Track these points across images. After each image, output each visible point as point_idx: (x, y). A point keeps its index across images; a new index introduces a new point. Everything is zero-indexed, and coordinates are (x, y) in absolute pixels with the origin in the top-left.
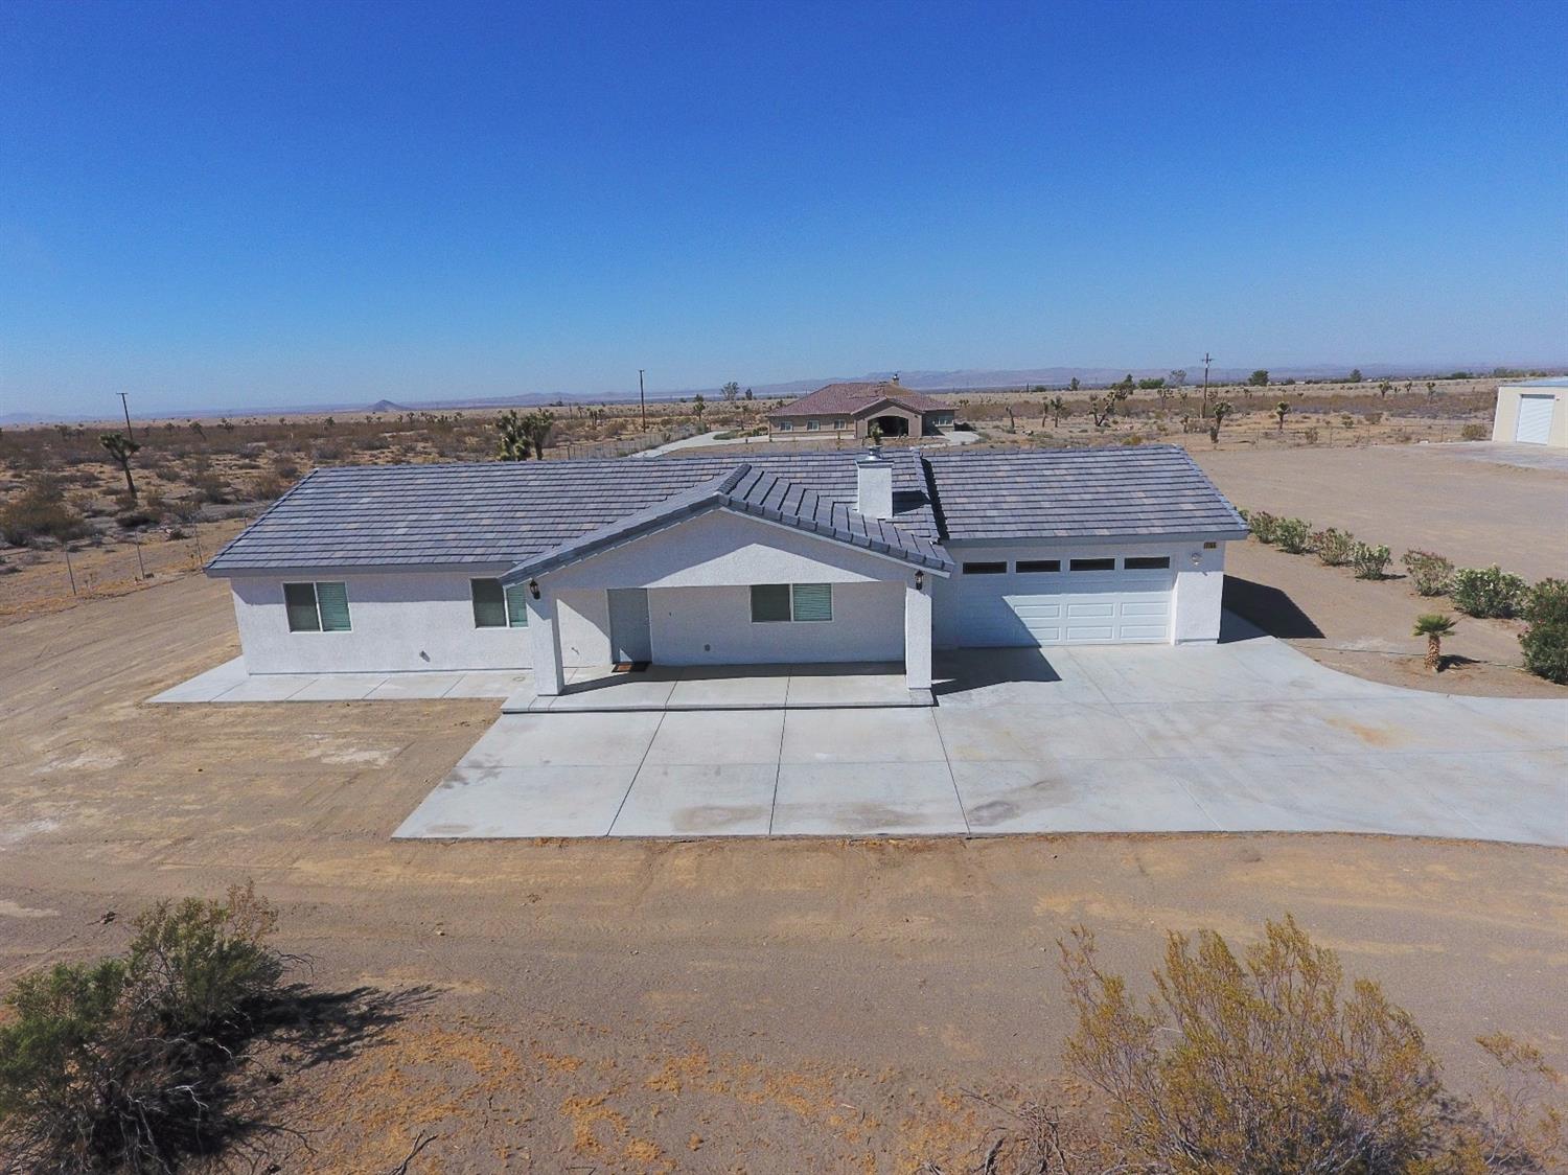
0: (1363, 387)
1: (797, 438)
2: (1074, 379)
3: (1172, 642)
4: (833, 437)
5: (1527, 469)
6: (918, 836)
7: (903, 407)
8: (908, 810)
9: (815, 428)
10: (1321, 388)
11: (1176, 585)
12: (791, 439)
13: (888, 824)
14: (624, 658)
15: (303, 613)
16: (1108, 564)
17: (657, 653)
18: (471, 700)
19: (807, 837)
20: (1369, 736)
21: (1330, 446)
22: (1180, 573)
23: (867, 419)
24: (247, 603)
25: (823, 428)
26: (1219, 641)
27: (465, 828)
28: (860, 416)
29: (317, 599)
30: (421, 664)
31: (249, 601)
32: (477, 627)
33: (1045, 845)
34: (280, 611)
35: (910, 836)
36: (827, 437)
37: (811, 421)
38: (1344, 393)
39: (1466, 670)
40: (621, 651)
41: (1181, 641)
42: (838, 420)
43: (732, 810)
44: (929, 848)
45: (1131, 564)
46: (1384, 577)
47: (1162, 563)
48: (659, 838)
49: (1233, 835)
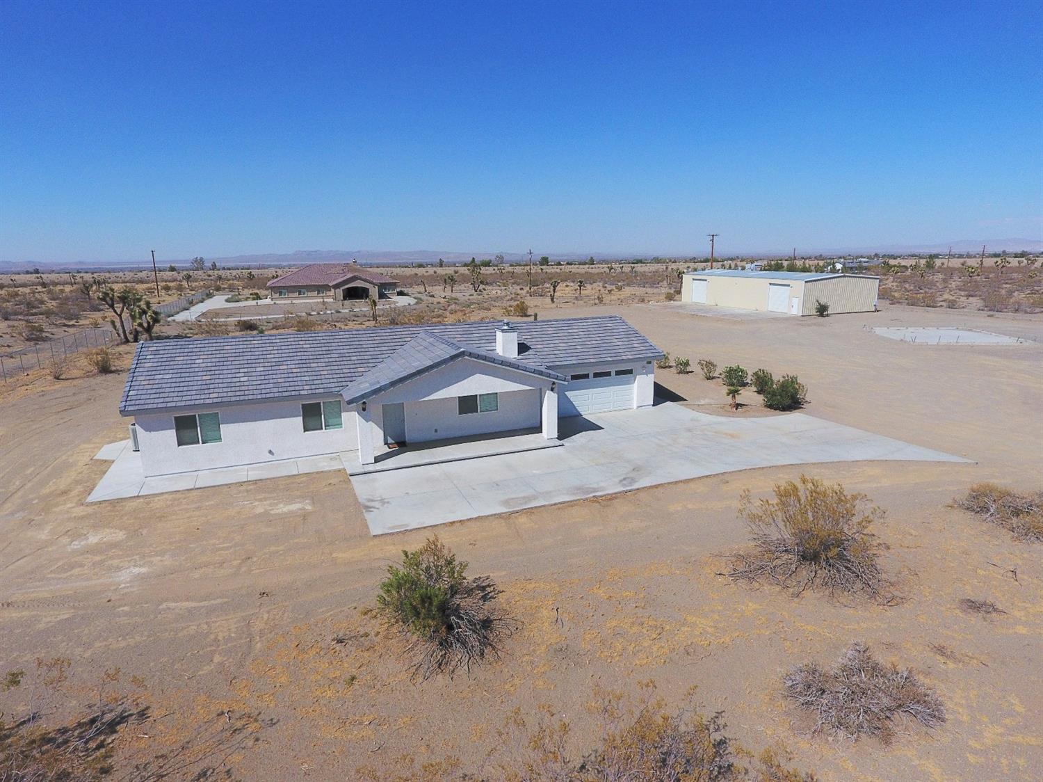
0: (599, 268)
1: (294, 302)
2: (440, 260)
3: (635, 407)
4: (319, 301)
5: (704, 316)
6: (608, 494)
7: (365, 281)
8: (595, 486)
9: (304, 294)
10: (578, 268)
11: (636, 382)
12: (290, 302)
13: (594, 492)
14: (390, 441)
15: (188, 434)
16: (608, 374)
17: (409, 437)
18: (317, 473)
19: (564, 502)
20: (732, 436)
21: (611, 304)
22: (638, 376)
23: (342, 289)
24: (146, 431)
25: (310, 294)
26: (653, 405)
27: (407, 525)
28: (336, 286)
29: (198, 424)
30: (270, 457)
31: (148, 429)
32: (305, 431)
33: (655, 490)
34: (171, 435)
35: (605, 495)
36: (316, 301)
37: (300, 289)
38: (590, 270)
39: (745, 408)
40: (389, 438)
41: (639, 407)
42: (321, 289)
43: (524, 498)
44: (616, 498)
45: (618, 373)
46: (688, 372)
47: (630, 372)
48: (503, 513)
49: (714, 476)
